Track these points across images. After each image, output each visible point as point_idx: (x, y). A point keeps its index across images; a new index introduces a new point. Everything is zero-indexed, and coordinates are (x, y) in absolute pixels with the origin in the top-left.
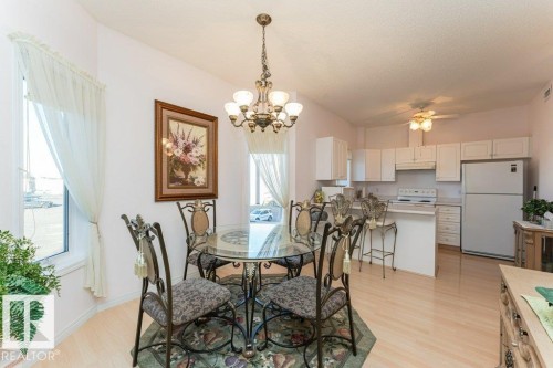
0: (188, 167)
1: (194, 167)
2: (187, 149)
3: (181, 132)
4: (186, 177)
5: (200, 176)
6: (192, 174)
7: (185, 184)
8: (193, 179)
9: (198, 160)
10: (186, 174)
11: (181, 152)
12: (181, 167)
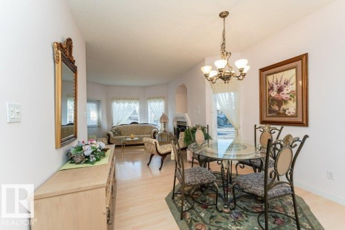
0: (280, 102)
1: (286, 102)
2: (280, 90)
3: (275, 80)
4: (279, 110)
5: (291, 108)
6: (284, 107)
7: (279, 114)
8: (285, 111)
9: (289, 96)
10: (280, 107)
11: (275, 93)
12: (276, 103)
